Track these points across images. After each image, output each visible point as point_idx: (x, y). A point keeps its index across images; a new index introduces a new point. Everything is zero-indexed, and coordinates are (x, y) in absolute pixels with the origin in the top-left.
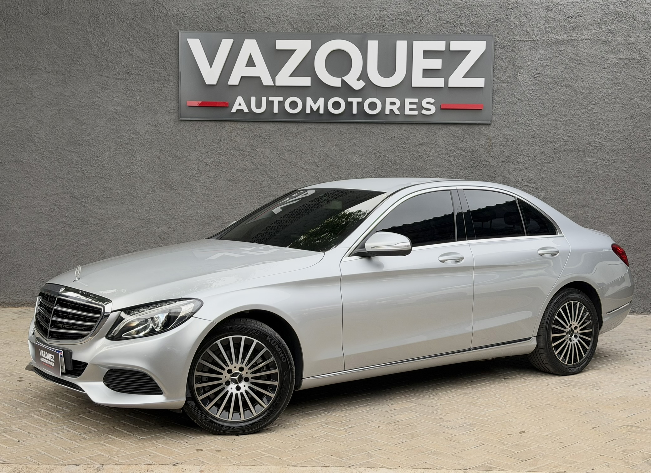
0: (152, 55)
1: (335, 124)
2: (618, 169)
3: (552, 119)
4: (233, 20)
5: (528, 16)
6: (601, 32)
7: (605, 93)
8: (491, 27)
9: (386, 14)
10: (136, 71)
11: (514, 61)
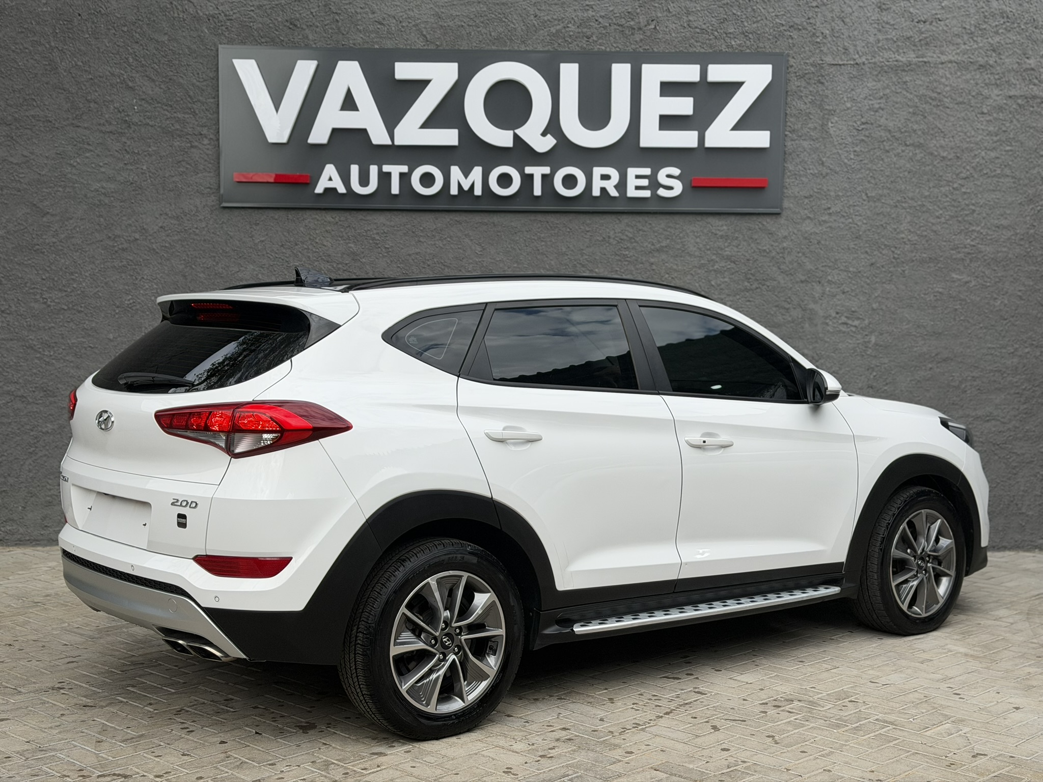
0: (169, 89)
1: (503, 215)
2: (1007, 293)
3: (889, 205)
4: (317, 27)
5: (847, 20)
6: (976, 49)
8: (781, 39)
9: (593, 16)
10: (142, 118)
11: (822, 100)
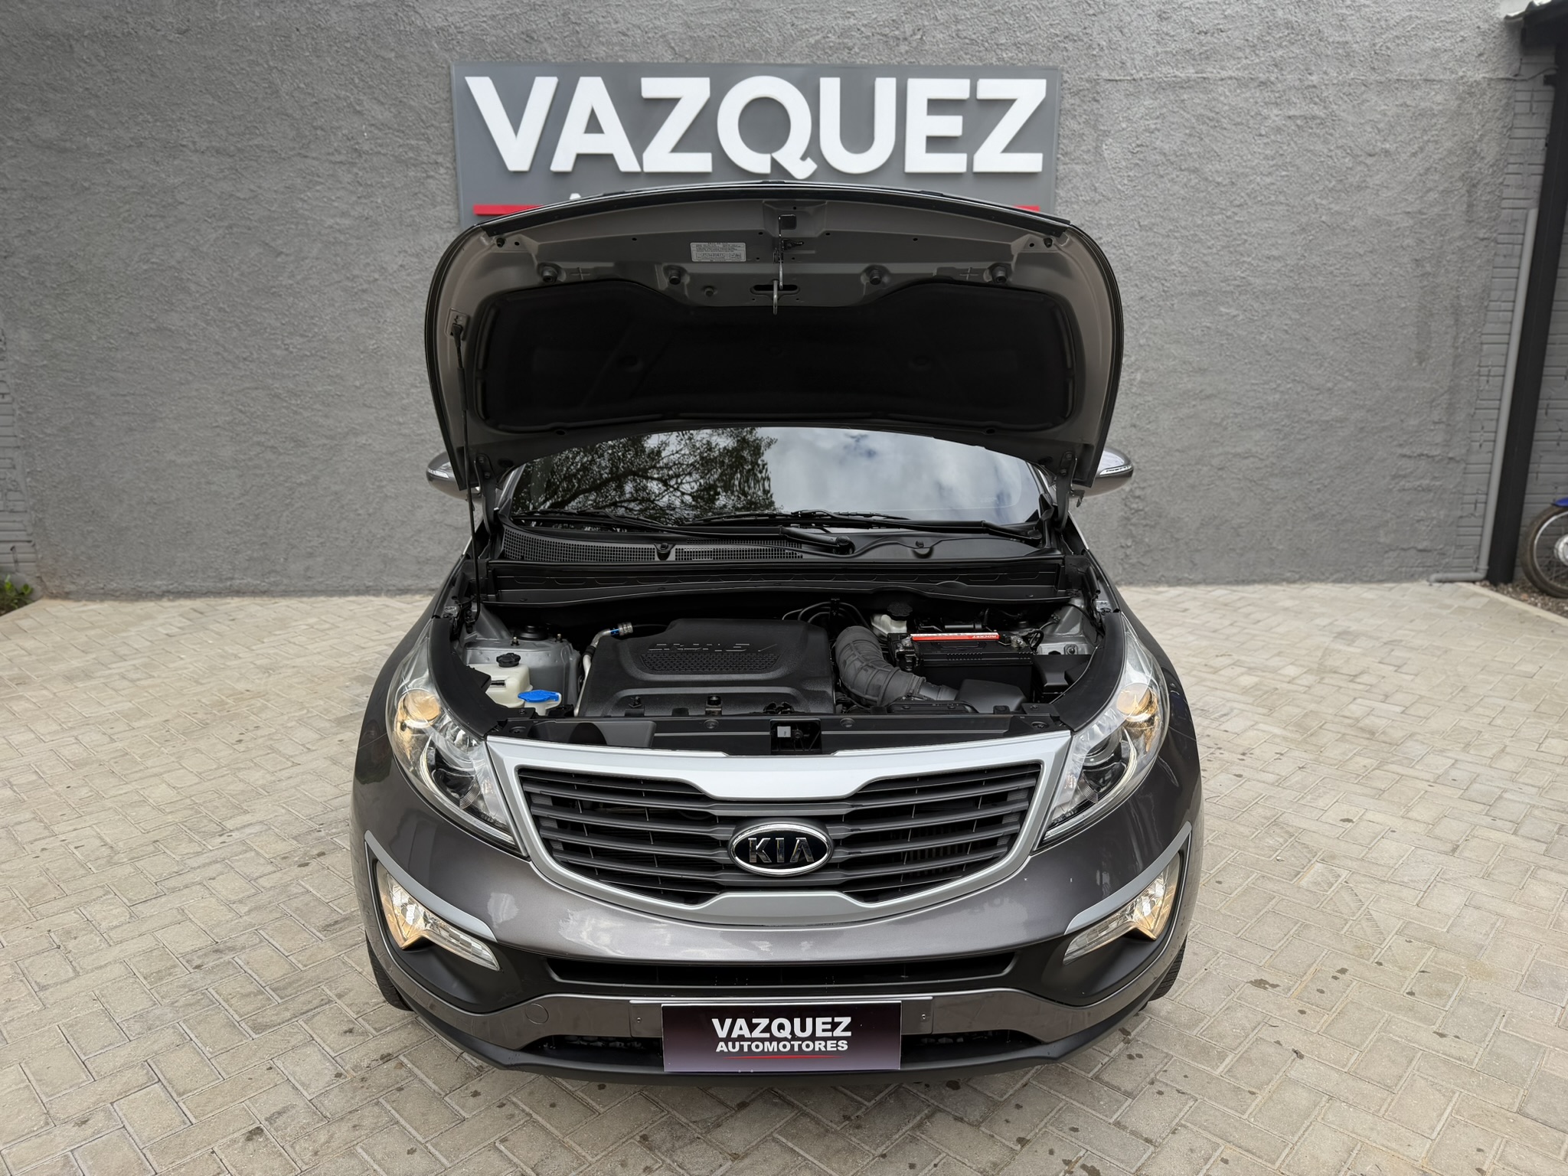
0: (400, 113)
2: (1273, 327)
3: (1161, 234)
4: (556, 39)
5: (1126, 30)
6: (1257, 64)
7: (1258, 184)
8: (1055, 51)
9: (855, 24)
10: (373, 146)
11: (1097, 120)
